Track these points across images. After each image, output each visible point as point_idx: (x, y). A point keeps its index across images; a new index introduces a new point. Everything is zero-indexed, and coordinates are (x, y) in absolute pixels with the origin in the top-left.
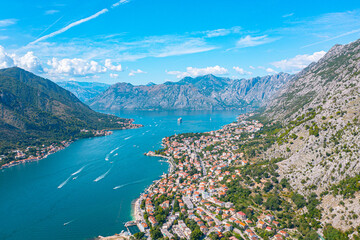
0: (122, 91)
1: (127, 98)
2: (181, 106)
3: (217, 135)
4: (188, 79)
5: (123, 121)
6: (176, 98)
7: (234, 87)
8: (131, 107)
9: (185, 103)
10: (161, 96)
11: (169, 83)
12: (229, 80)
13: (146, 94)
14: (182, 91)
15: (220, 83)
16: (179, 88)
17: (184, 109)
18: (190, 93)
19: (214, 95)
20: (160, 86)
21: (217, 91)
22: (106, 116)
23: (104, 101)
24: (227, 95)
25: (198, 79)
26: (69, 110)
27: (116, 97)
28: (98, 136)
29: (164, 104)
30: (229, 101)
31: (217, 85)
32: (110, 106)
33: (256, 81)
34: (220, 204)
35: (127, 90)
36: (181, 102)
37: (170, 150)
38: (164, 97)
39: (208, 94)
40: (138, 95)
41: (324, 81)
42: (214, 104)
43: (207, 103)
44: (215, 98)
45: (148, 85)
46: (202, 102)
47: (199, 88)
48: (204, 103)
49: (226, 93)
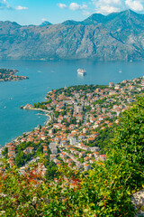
0: (4, 33)
1: (11, 42)
2: (85, 55)
3: (116, 88)
5: (2, 71)
6: (79, 43)
8: (16, 55)
9: (91, 50)
10: (57, 41)
11: (71, 22)
13: (37, 38)
14: (87, 33)
16: (83, 29)
17: (88, 59)
18: (98, 36)
19: (131, 40)
20: (58, 26)
21: (136, 34)
25: (112, 16)
29: (61, 51)
31: (138, 26)
35: (12, 32)
36: (85, 49)
38: (61, 43)
42: (131, 53)
43: (121, 51)
44: (133, 45)
45: (40, 26)
46: (114, 49)
47: (112, 29)
48: (117, 51)
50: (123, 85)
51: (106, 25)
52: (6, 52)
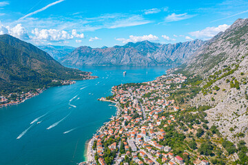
0: (84, 52)
1: (88, 56)
2: (126, 63)
3: (153, 85)
4: (130, 44)
5: (84, 73)
6: (122, 57)
7: (163, 49)
8: (90, 63)
9: (129, 61)
10: (111, 56)
11: (117, 47)
12: (159, 44)
13: (101, 54)
14: (126, 52)
15: (153, 47)
16: (124, 50)
18: (132, 53)
19: (149, 55)
20: (111, 49)
21: (151, 52)
22: (71, 70)
23: (71, 59)
24: (158, 55)
25: (138, 43)
26: (44, 66)
27: (80, 56)
28: (65, 85)
29: (114, 61)
30: (160, 59)
31: (151, 48)
32: (75, 63)
33: (179, 45)
34: (160, 148)
35: (88, 52)
36: (125, 60)
37: (118, 97)
38: (114, 57)
39: (145, 54)
40: (95, 55)
41: (232, 45)
42: (149, 62)
43: (144, 61)
44: (150, 57)
45: (102, 48)
46: (141, 60)
49: (157, 54)
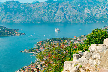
0: (11, 8)
1: (15, 13)
2: (59, 20)
3: (78, 39)
6: (55, 13)
9: (63, 17)
10: (43, 12)
13: (31, 10)
14: (60, 7)
16: (58, 5)
17: (61, 23)
19: (87, 11)
20: (43, 3)
27: (6, 12)
29: (45, 18)
30: (99, 16)
31: (90, 3)
35: (16, 7)
36: (59, 16)
37: (40, 49)
38: (45, 13)
40: (24, 11)
42: (86, 19)
43: (81, 18)
44: (88, 14)
45: (33, 4)
46: (76, 16)
47: (75, 5)
48: (78, 17)
49: (97, 10)
50: (82, 37)
51: (71, 3)
52: (12, 19)
